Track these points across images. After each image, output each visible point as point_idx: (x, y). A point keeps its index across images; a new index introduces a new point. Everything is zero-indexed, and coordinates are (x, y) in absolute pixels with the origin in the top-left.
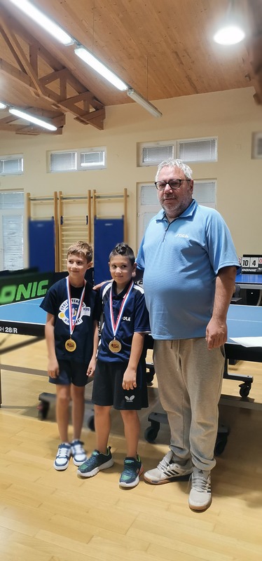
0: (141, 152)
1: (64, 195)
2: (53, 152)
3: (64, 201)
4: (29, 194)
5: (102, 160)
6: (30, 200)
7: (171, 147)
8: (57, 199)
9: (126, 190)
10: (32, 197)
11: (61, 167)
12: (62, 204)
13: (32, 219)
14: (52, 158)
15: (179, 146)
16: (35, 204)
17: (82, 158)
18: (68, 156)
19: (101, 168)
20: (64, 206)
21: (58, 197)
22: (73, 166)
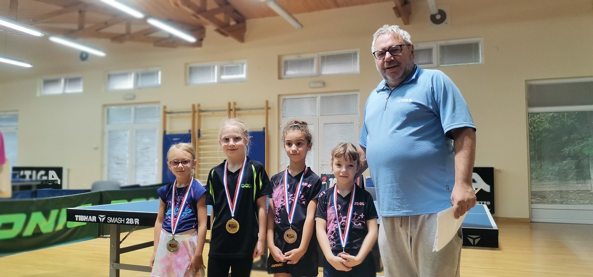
0: (282, 65)
1: (202, 108)
2: (193, 65)
3: (202, 114)
4: (165, 107)
5: (242, 73)
6: (165, 113)
7: (312, 60)
8: (194, 112)
9: (267, 102)
10: (168, 110)
11: (200, 80)
12: (200, 117)
13: (167, 133)
14: (191, 71)
15: (320, 59)
16: (171, 118)
17: (222, 70)
18: (207, 69)
19: (241, 81)
20: (202, 119)
21: (196, 109)
22: (213, 78)
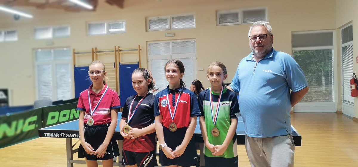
0: (148, 23)
1: (98, 50)
2: (91, 23)
3: (98, 53)
4: (74, 50)
5: (123, 27)
6: (75, 53)
7: (167, 19)
8: (93, 52)
9: (139, 46)
10: (76, 51)
11: (96, 32)
12: (97, 55)
13: (76, 66)
14: (90, 26)
15: (171, 19)
16: (78, 56)
17: (109, 26)
18: (101, 25)
19: (122, 32)
20: (98, 57)
22: (104, 31)
